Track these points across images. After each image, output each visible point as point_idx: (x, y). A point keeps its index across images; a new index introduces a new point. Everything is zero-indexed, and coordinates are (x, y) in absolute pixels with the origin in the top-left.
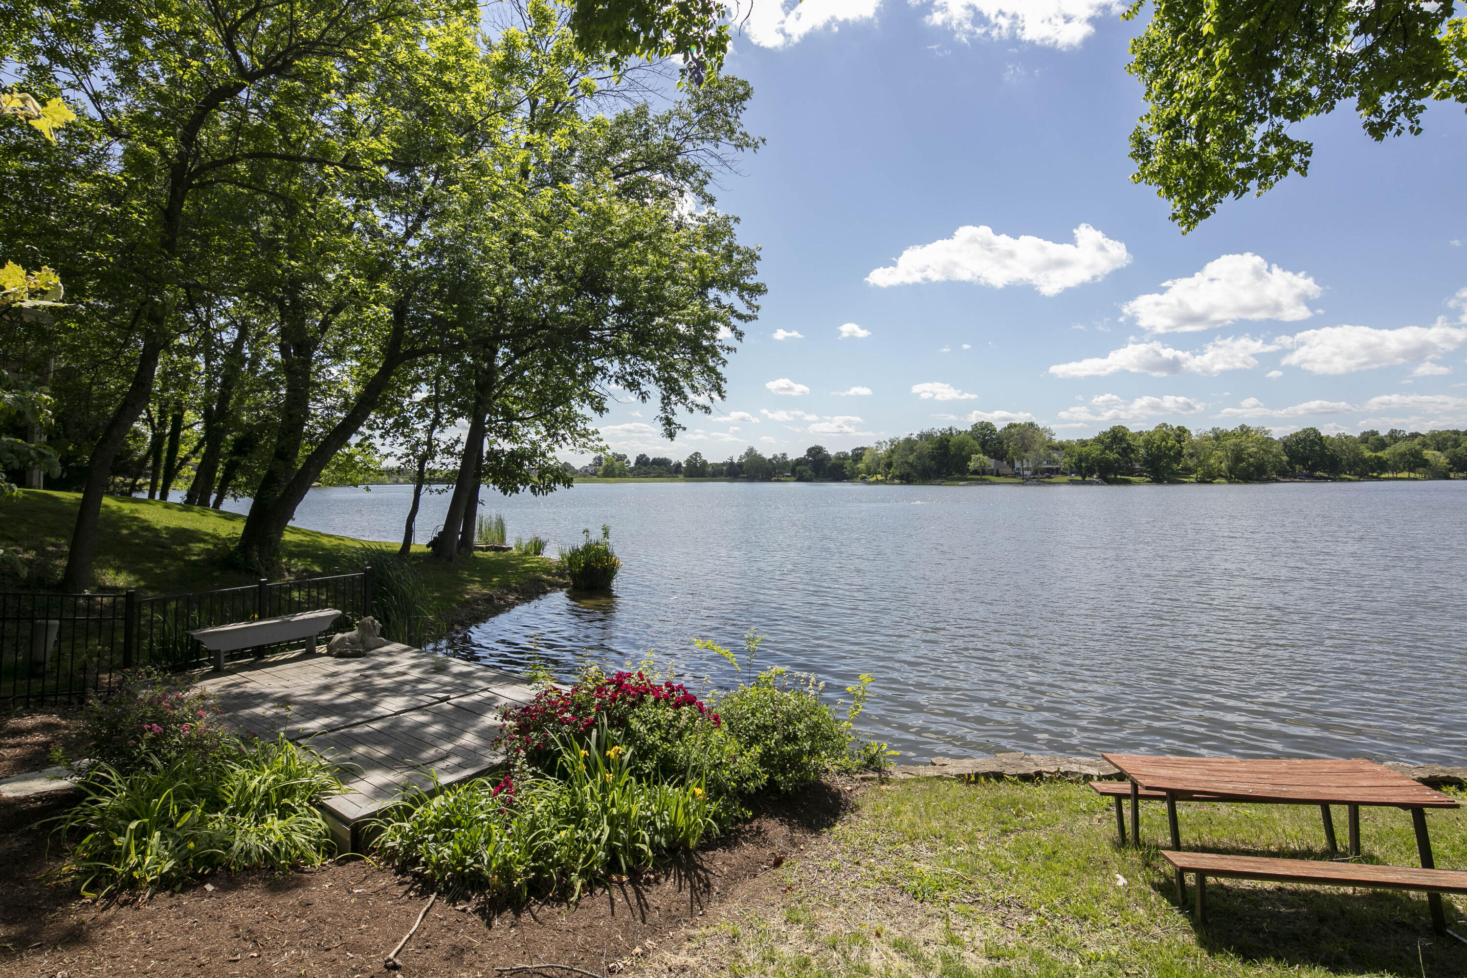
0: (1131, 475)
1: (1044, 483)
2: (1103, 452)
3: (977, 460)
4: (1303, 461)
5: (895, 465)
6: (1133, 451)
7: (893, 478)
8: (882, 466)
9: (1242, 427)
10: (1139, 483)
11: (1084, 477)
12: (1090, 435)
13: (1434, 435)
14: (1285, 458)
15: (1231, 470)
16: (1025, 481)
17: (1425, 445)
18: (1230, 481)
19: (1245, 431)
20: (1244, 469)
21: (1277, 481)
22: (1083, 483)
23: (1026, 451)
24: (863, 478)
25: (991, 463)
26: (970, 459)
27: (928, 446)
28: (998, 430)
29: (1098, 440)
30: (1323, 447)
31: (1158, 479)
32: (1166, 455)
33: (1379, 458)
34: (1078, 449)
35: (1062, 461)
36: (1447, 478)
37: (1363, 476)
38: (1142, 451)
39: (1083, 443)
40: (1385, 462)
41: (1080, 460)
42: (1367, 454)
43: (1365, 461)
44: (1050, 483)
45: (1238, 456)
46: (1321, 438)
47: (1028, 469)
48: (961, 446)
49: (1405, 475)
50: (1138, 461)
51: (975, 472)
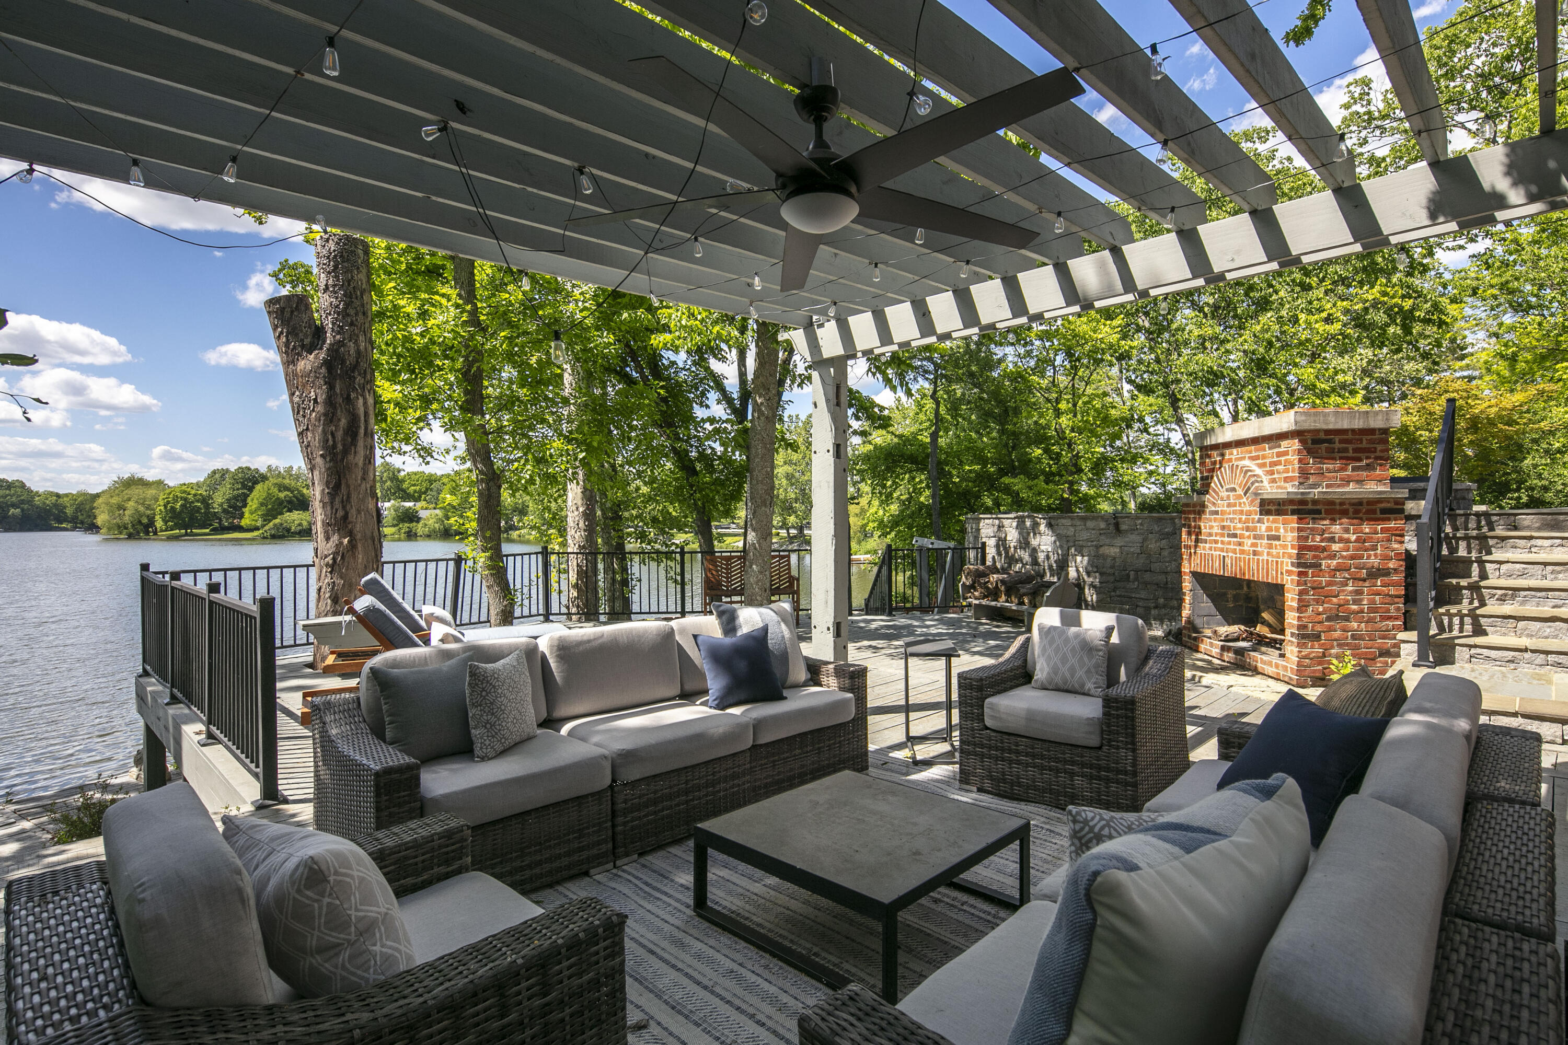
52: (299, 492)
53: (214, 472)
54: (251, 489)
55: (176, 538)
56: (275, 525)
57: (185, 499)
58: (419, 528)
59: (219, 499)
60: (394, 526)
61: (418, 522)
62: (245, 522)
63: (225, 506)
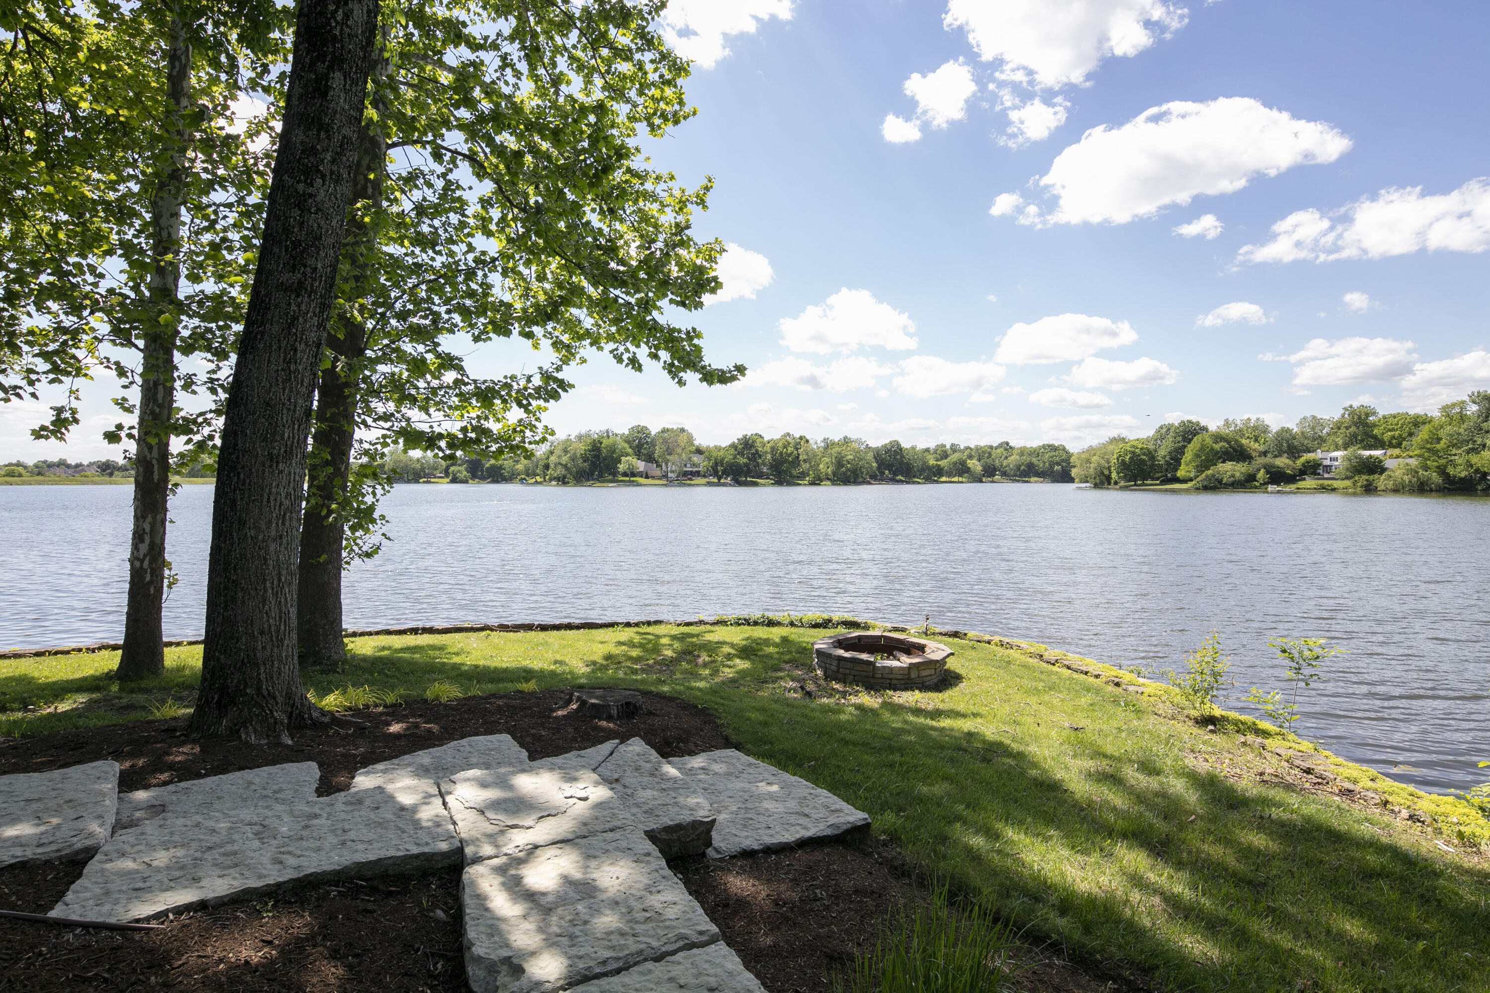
0: (760, 477)
1: (685, 485)
2: (735, 458)
3: (629, 462)
4: (889, 467)
5: (552, 466)
6: (760, 456)
7: (551, 480)
8: (540, 467)
9: (846, 438)
10: (764, 485)
11: (719, 479)
12: (725, 443)
13: (978, 448)
14: (875, 465)
15: (834, 474)
16: (670, 483)
17: (970, 457)
18: (834, 483)
19: (846, 441)
20: (844, 473)
21: (870, 483)
22: (719, 484)
23: (670, 454)
24: (522, 479)
25: (641, 466)
26: (620, 462)
27: (581, 448)
28: (653, 433)
29: (733, 446)
30: (902, 457)
31: (779, 483)
32: (786, 461)
33: (939, 466)
34: (714, 454)
35: (702, 463)
36: (981, 481)
37: (928, 480)
38: (769, 456)
39: (718, 449)
40: (942, 469)
41: (716, 464)
42: (932, 462)
43: (930, 468)
44: (690, 485)
45: (839, 463)
46: (901, 449)
47: (672, 472)
48: (612, 449)
49: (956, 479)
50: (764, 464)
51: (625, 474)
52: (1236, 441)
53: (1161, 427)
54: (1189, 441)
55: (1125, 488)
56: (1207, 476)
57: (1134, 453)
58: (1381, 481)
59: (1162, 453)
60: (1347, 478)
61: (1381, 473)
62: (1180, 473)
63: (1167, 458)
